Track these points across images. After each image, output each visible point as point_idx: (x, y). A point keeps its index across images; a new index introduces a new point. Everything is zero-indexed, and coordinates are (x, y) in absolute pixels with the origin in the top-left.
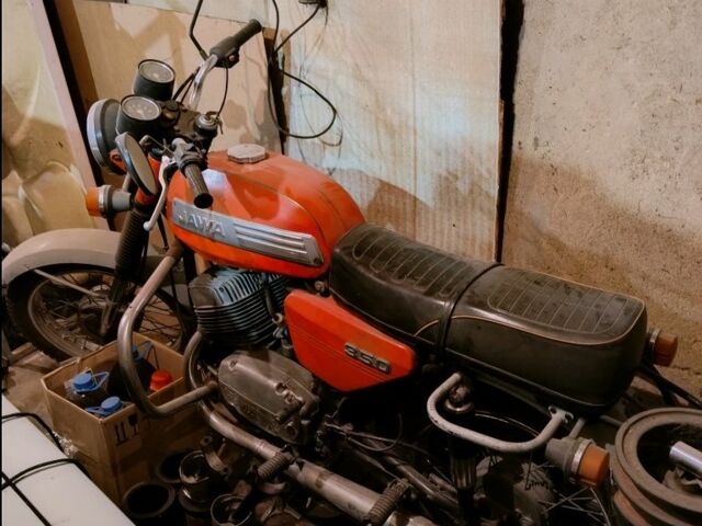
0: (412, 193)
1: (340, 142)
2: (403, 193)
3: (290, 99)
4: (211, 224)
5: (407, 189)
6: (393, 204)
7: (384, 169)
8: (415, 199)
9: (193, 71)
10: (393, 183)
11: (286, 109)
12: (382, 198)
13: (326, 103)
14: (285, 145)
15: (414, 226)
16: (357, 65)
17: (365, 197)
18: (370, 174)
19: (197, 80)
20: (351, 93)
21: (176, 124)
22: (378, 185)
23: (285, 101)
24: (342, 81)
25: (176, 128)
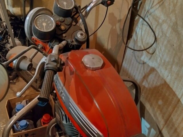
0: (179, 97)
1: (153, 54)
2: (174, 94)
3: (137, 23)
4: (62, 93)
5: (177, 93)
6: (167, 94)
7: (169, 77)
8: (179, 101)
9: (87, 4)
10: (171, 86)
11: (134, 27)
12: (162, 88)
13: (153, 34)
14: (129, 41)
15: (173, 111)
16: (177, 23)
17: (155, 83)
18: (161, 75)
19: (88, 8)
20: (168, 35)
21: (64, 33)
22: (163, 82)
23: (135, 23)
24: (165, 27)
25: (64, 35)
